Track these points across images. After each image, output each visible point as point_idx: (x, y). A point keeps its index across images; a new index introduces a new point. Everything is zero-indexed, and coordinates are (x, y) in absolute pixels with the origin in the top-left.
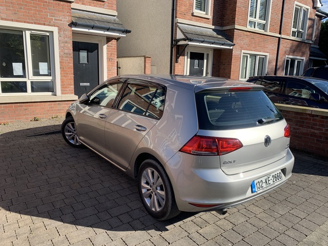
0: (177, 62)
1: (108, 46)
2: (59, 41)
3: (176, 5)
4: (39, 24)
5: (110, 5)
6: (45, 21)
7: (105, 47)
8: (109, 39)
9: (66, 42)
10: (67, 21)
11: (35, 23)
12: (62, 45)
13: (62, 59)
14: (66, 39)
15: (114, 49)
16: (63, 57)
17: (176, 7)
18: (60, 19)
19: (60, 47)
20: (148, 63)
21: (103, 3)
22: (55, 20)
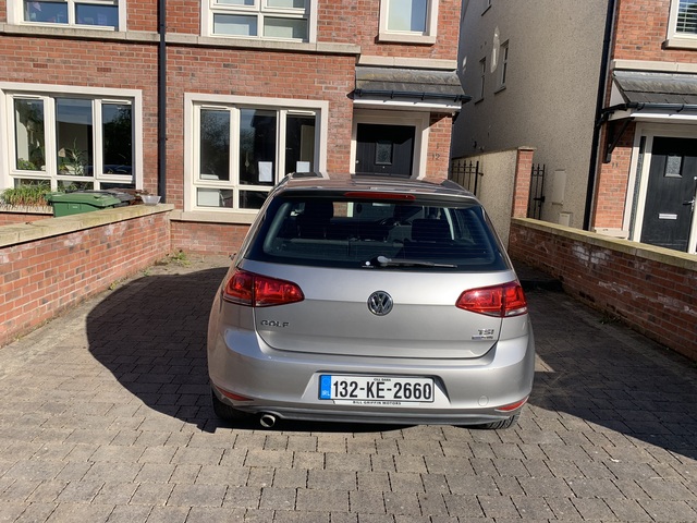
0: (606, 160)
1: (432, 130)
2: (329, 123)
3: (616, 28)
4: (300, 97)
5: (444, 50)
6: (308, 92)
7: (426, 133)
8: (435, 117)
9: (341, 126)
10: (346, 89)
11: (294, 97)
12: (334, 131)
13: (331, 156)
14: (341, 121)
15: (446, 136)
16: (333, 152)
17: (615, 33)
18: (335, 86)
19: (330, 134)
20: (524, 162)
21: (429, 48)
22: (326, 88)
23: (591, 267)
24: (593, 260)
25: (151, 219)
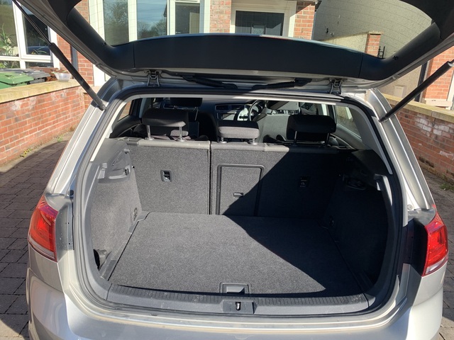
1: (298, 17)
2: (212, 10)
7: (293, 19)
8: (302, 4)
9: (221, 12)
12: (216, 17)
14: (221, 8)
20: (372, 45)
23: (433, 137)
24: (435, 132)
25: (63, 93)
